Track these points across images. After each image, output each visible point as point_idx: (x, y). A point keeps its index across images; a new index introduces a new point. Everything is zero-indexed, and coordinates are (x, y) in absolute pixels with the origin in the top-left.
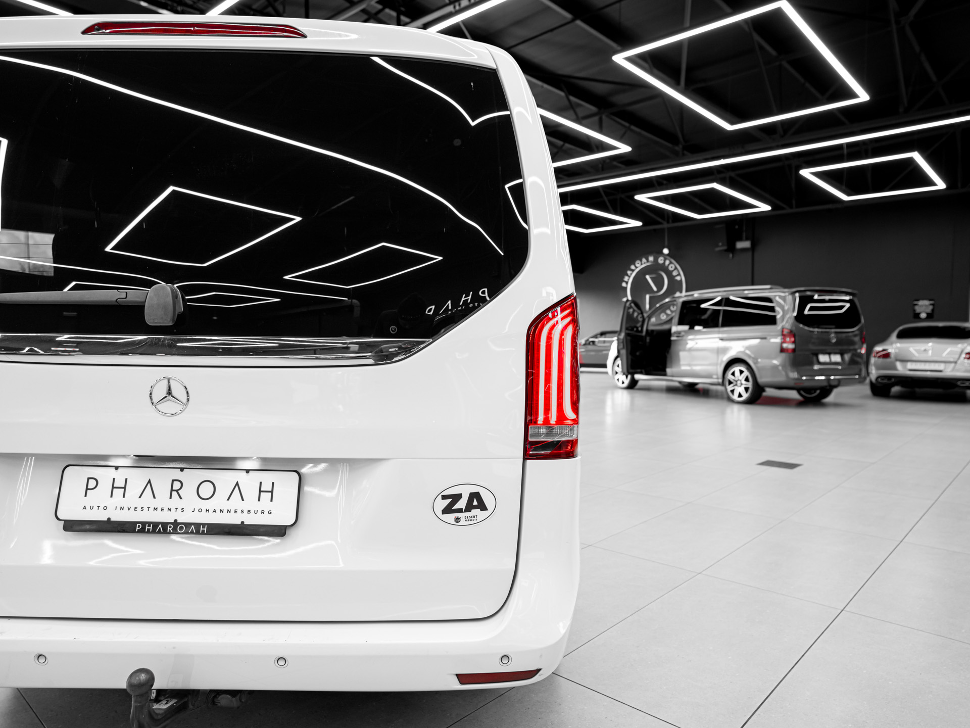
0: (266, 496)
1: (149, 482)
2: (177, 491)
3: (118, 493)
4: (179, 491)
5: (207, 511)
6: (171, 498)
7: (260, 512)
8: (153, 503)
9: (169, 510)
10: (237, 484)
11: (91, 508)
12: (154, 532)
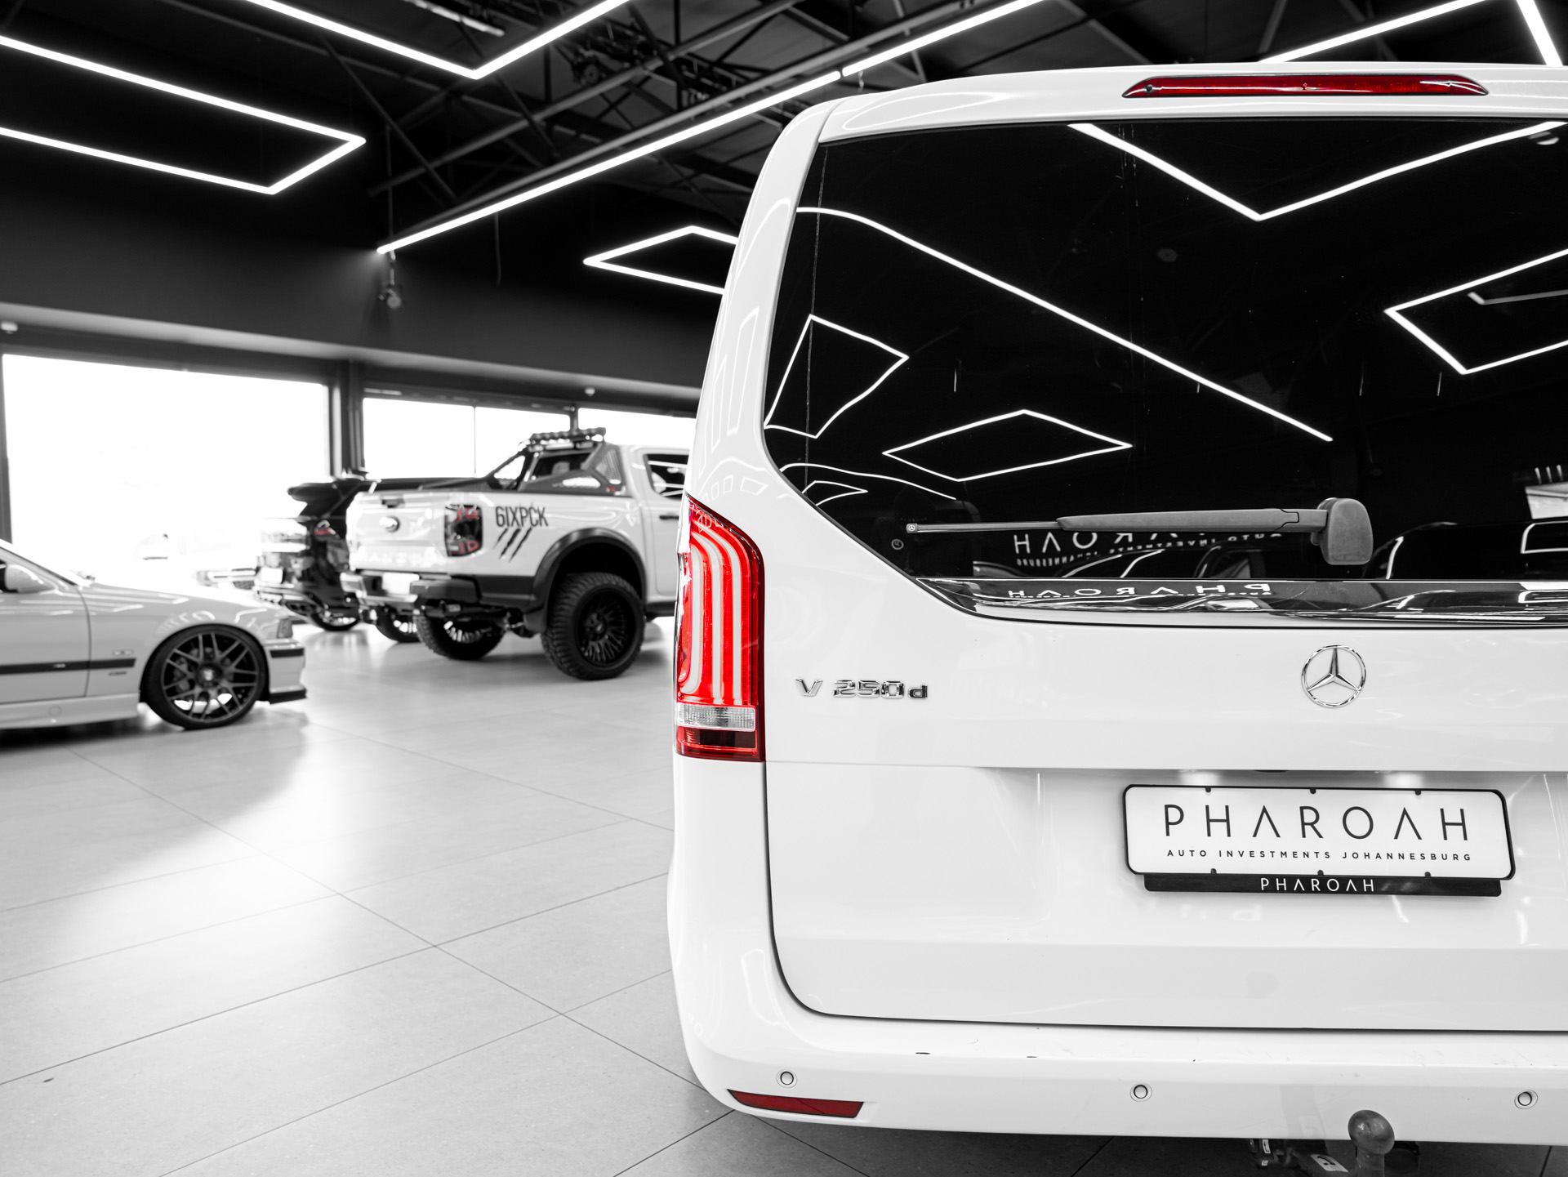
0: (1455, 832)
1: (1264, 810)
2: (1312, 824)
3: (1219, 829)
4: (1315, 825)
5: (1367, 856)
6: (1304, 836)
7: (1450, 857)
8: (1279, 845)
9: (1306, 855)
10: (1405, 812)
11: (1182, 854)
12: (1290, 890)
